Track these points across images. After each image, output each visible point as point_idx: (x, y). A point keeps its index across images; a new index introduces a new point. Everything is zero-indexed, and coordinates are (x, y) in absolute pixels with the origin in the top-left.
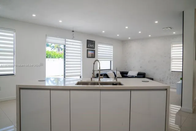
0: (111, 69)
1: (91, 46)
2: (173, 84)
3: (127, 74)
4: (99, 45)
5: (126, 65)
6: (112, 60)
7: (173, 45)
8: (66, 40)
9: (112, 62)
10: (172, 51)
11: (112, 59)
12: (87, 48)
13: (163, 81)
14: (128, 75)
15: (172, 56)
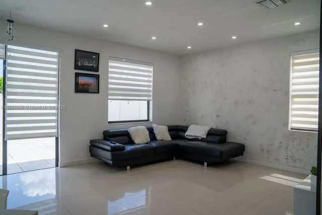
0: (148, 120)
1: (86, 64)
2: (295, 161)
3: (185, 131)
4: (110, 64)
5: (187, 111)
6: (151, 98)
7: (296, 61)
8: (9, 47)
9: (151, 103)
10: (292, 75)
11: (149, 96)
12: (75, 69)
13: (268, 152)
14: (187, 135)
15: (292, 88)
